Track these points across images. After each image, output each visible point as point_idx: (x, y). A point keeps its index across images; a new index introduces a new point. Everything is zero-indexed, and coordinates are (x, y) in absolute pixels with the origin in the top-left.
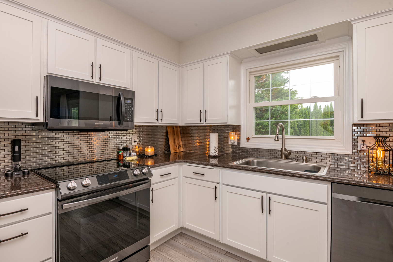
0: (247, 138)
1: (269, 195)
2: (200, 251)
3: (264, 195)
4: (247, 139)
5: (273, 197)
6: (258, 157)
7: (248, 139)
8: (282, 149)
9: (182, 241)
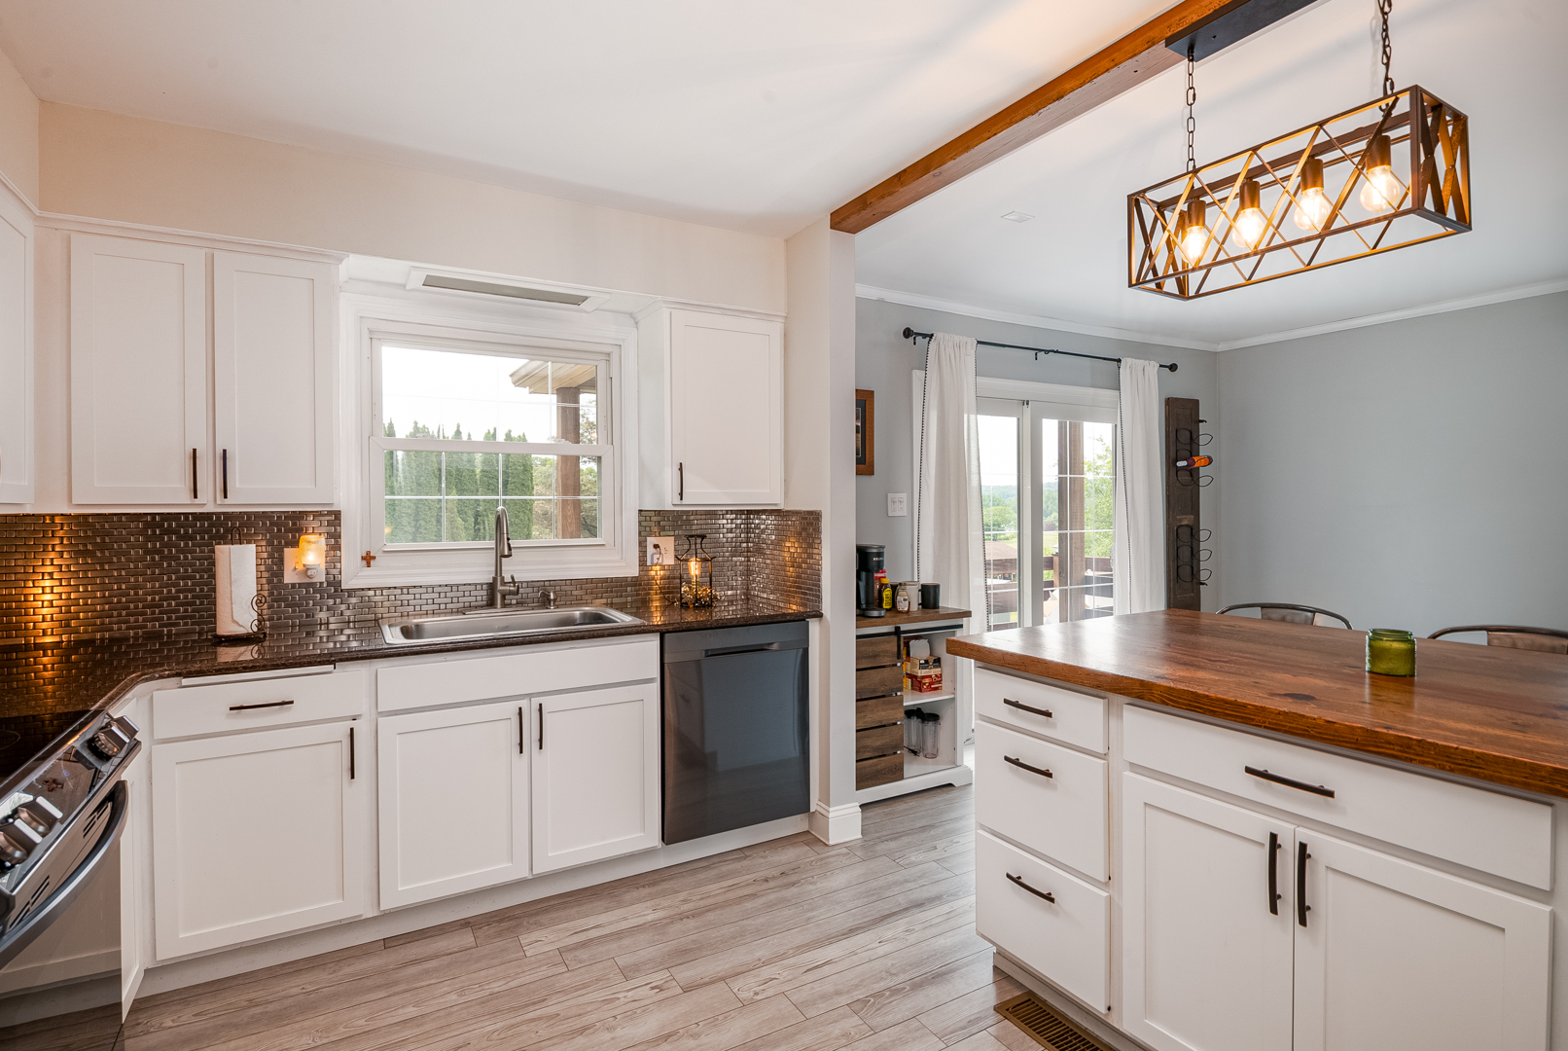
0: (365, 555)
1: (536, 701)
2: (295, 991)
3: (523, 704)
4: (363, 558)
5: (549, 703)
6: (384, 615)
7: (368, 559)
8: (495, 579)
9: (176, 1017)
